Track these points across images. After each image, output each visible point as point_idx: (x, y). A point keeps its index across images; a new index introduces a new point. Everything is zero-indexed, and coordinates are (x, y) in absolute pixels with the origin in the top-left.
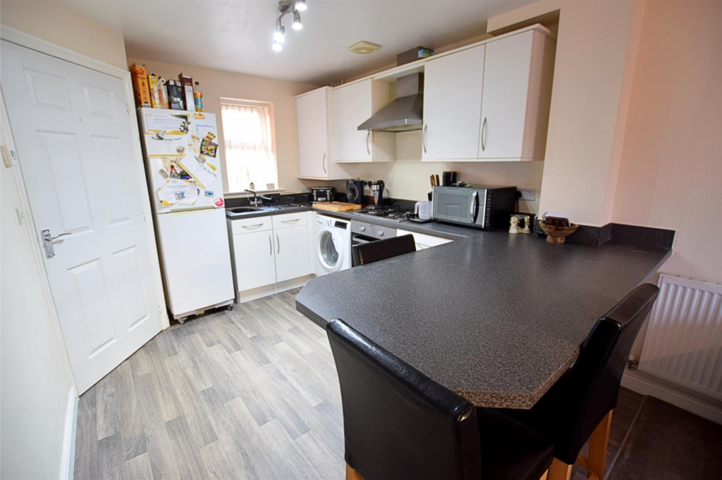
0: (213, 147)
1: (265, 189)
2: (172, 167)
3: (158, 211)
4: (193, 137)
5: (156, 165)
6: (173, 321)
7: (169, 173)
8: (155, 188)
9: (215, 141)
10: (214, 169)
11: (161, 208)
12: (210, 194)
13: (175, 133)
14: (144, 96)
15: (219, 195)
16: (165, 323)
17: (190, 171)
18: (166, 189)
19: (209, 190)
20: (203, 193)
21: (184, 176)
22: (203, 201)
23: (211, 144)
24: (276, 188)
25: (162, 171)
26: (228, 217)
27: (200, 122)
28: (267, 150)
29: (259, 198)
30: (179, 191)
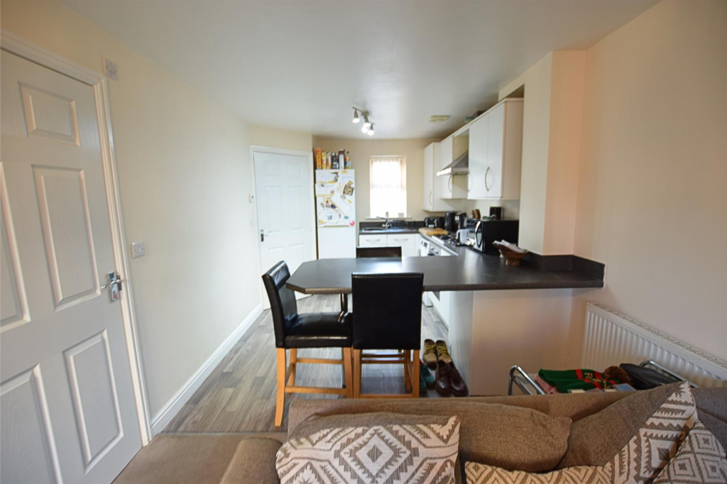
0: (350, 189)
1: (395, 217)
2: (327, 202)
3: (318, 226)
4: (340, 184)
5: (319, 200)
7: (325, 205)
8: (318, 213)
9: (353, 186)
10: (350, 202)
12: (346, 218)
13: (331, 182)
14: (318, 164)
15: (353, 219)
17: (336, 204)
18: (323, 213)
19: (347, 215)
20: (342, 217)
21: (333, 206)
22: (342, 221)
23: (350, 187)
24: (405, 216)
25: (322, 204)
26: (359, 233)
27: (345, 175)
29: (389, 223)
30: (329, 215)
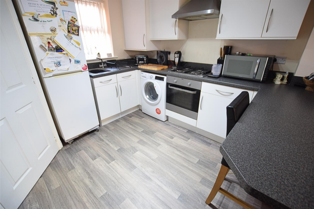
0: (76, 28)
1: (106, 57)
2: (49, 43)
3: (43, 75)
4: (61, 20)
5: (36, 42)
6: (64, 143)
7: (47, 48)
8: (38, 59)
9: (77, 23)
10: (79, 44)
11: (45, 74)
12: (78, 62)
13: (47, 16)
15: (84, 63)
16: (60, 145)
18: (48, 60)
19: (77, 59)
20: (73, 61)
21: (59, 49)
22: (73, 67)
23: (74, 26)
24: (113, 56)
25: (41, 46)
26: (91, 76)
27: (64, 8)
28: (104, 32)
29: (104, 63)
30: (56, 60)
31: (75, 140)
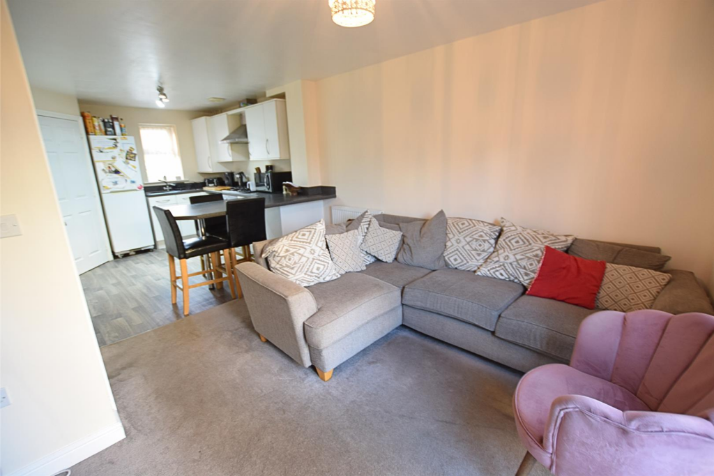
0: (133, 155)
1: (175, 180)
2: (109, 167)
3: (102, 191)
4: (121, 150)
5: (99, 166)
6: (115, 257)
7: (107, 171)
8: (100, 178)
9: (134, 152)
10: (135, 167)
11: (104, 190)
12: (133, 182)
13: (110, 148)
14: (90, 129)
15: (140, 182)
16: (111, 258)
17: (119, 169)
18: (106, 179)
19: (133, 180)
20: (129, 181)
21: (117, 172)
22: (129, 186)
23: (132, 153)
24: (183, 179)
25: (103, 170)
26: (147, 196)
27: (125, 141)
28: (174, 154)
29: (170, 186)
30: (114, 180)
31: (126, 255)
